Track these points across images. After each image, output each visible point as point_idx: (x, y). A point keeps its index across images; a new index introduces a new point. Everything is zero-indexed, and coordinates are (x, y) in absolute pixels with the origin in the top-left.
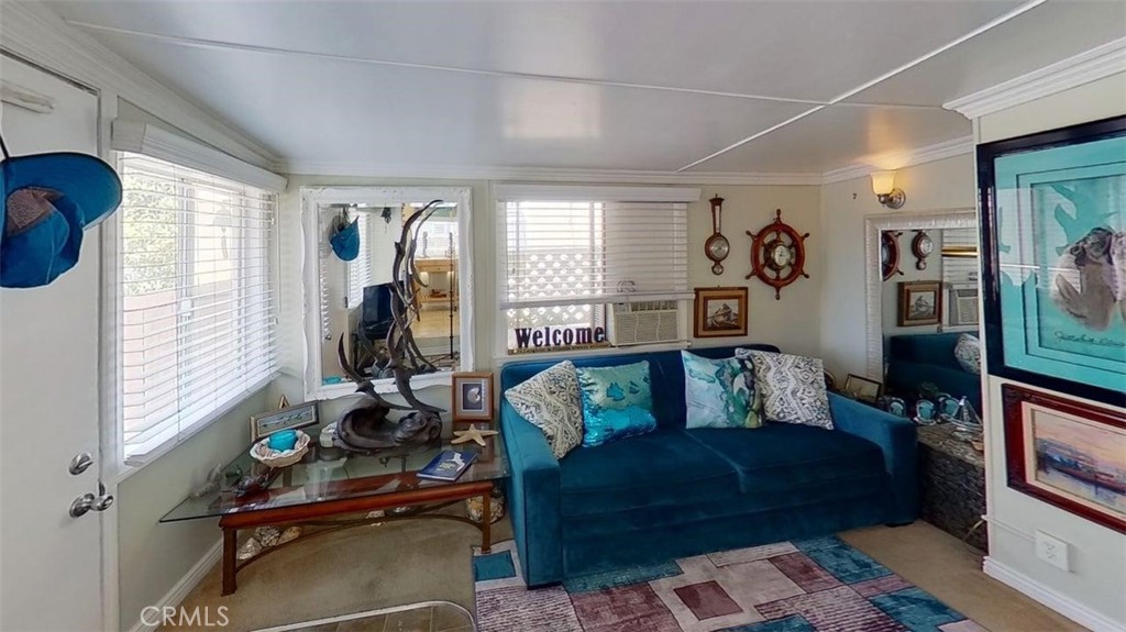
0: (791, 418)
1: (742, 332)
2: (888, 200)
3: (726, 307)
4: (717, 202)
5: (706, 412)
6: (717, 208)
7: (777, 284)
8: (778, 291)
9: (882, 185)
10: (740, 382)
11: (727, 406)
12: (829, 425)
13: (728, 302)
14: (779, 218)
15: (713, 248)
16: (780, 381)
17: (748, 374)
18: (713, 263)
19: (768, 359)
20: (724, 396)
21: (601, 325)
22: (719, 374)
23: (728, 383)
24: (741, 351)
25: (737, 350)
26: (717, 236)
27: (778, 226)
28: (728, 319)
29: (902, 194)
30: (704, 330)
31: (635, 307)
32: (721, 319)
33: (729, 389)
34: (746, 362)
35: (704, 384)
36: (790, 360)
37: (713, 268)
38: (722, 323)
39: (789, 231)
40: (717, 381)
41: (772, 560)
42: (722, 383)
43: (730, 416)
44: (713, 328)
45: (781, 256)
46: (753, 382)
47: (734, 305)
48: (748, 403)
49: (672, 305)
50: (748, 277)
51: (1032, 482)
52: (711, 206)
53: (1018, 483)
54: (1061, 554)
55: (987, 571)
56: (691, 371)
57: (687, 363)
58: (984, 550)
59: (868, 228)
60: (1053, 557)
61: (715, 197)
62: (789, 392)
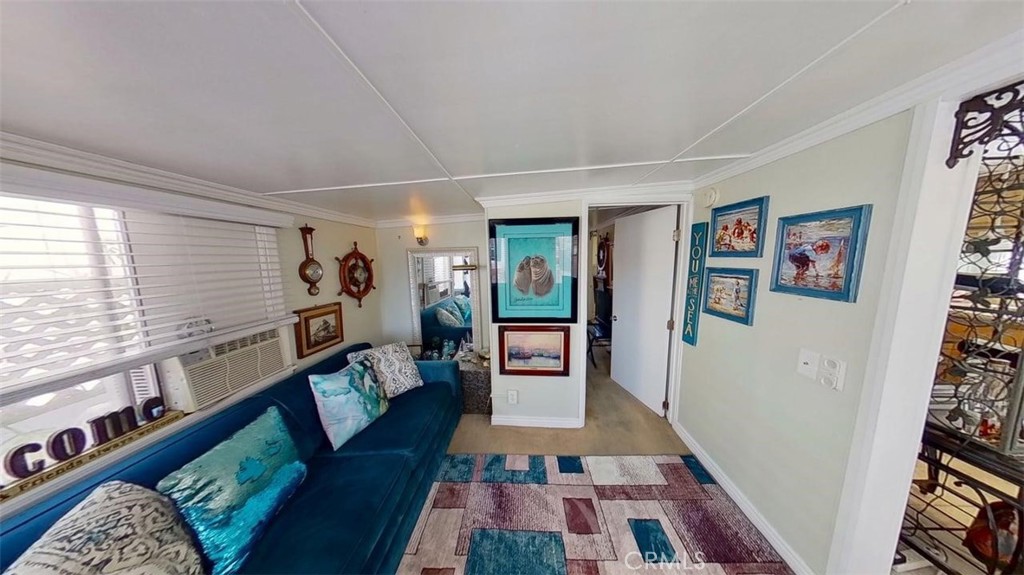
0: (402, 390)
1: (338, 340)
2: (421, 241)
3: (326, 322)
4: (306, 231)
5: (349, 422)
6: (308, 236)
7: (358, 296)
8: (360, 301)
9: (419, 233)
10: (368, 381)
11: (365, 408)
12: (421, 383)
13: (325, 317)
14: (356, 248)
15: (309, 272)
16: (389, 367)
17: (370, 371)
18: (308, 286)
19: (377, 354)
20: (362, 400)
21: (153, 393)
22: (351, 382)
23: (360, 387)
24: (354, 354)
25: (349, 356)
26: (309, 261)
27: (356, 254)
28: (328, 332)
29: (426, 239)
30: (308, 348)
31: (219, 349)
32: (322, 333)
33: (363, 391)
34: (366, 362)
35: (342, 398)
36: (389, 348)
37: (309, 290)
38: (323, 337)
39: (363, 258)
40: (353, 390)
41: (434, 506)
42: (357, 389)
43: (369, 413)
44: (317, 343)
45: (360, 275)
46: (375, 376)
47: (331, 319)
48: (378, 395)
49: (273, 333)
50: (340, 294)
51: (507, 368)
52: (300, 233)
53: (503, 371)
54: (515, 397)
55: (493, 423)
56: (324, 392)
57: (318, 386)
58: (490, 413)
59: (409, 256)
60: (513, 400)
61: (304, 226)
62: (397, 372)
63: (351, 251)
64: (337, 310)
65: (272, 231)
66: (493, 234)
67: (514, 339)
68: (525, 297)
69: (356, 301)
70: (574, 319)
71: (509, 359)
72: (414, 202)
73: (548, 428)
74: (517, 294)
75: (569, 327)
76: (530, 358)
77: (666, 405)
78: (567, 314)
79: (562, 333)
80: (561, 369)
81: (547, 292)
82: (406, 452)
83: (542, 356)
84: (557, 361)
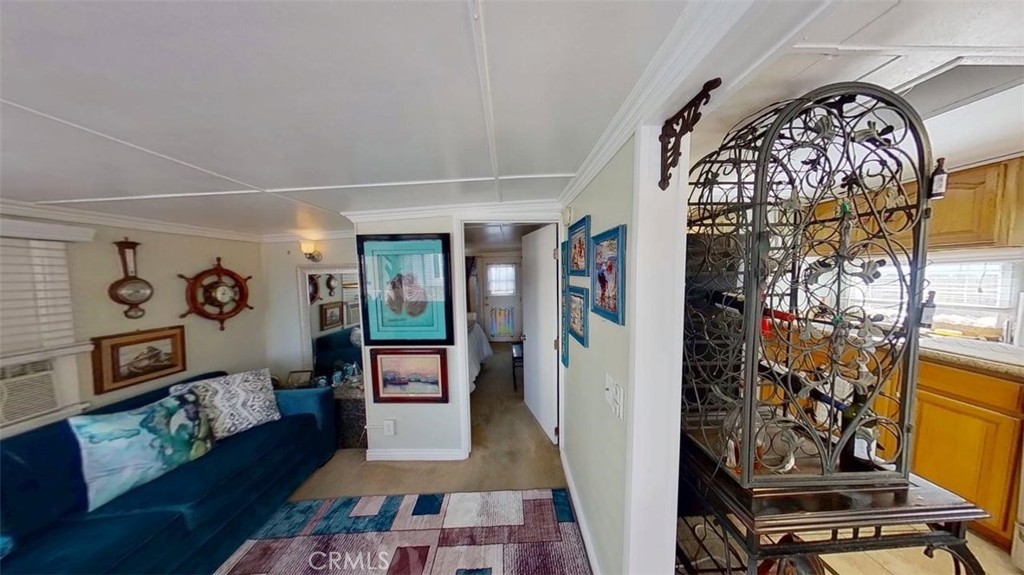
0: (243, 427)
1: (177, 368)
2: (311, 257)
3: (152, 349)
4: (126, 245)
5: (127, 473)
6: (129, 251)
7: (221, 318)
8: (222, 323)
9: (308, 248)
10: (179, 418)
11: (162, 452)
12: (277, 416)
13: (152, 344)
14: (219, 264)
15: (124, 292)
16: (229, 400)
17: (190, 407)
18: (125, 307)
19: (214, 385)
20: (157, 443)
22: (146, 422)
23: (161, 427)
24: (179, 387)
25: (172, 389)
26: (128, 280)
27: (218, 271)
29: (319, 255)
30: (114, 382)
32: (145, 363)
33: (164, 432)
34: (187, 396)
35: (122, 443)
36: (238, 377)
37: (125, 313)
38: (147, 367)
39: (231, 274)
40: (143, 431)
42: (153, 431)
43: (166, 460)
44: (132, 375)
45: (224, 294)
46: (197, 413)
47: (165, 346)
48: (191, 435)
50: (184, 315)
51: (382, 395)
52: (116, 248)
53: (377, 399)
54: (392, 428)
55: (368, 459)
56: (91, 438)
57: (83, 430)
58: (366, 447)
59: (299, 273)
60: (389, 431)
61: (123, 240)
62: (239, 406)
63: (211, 267)
64: (178, 335)
65: (61, 246)
66: (361, 251)
67: (387, 363)
68: (399, 317)
69: (217, 324)
70: (450, 340)
71: (385, 386)
72: (302, 216)
73: (429, 462)
74: (389, 314)
75: (445, 350)
76: (406, 383)
77: (557, 430)
78: (443, 336)
79: (439, 356)
80: (440, 395)
81: (421, 312)
82: (184, 509)
83: (419, 381)
84: (435, 386)
